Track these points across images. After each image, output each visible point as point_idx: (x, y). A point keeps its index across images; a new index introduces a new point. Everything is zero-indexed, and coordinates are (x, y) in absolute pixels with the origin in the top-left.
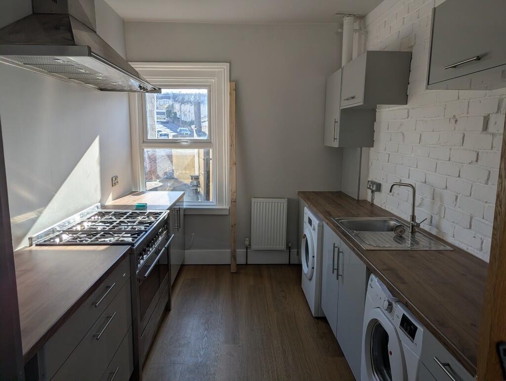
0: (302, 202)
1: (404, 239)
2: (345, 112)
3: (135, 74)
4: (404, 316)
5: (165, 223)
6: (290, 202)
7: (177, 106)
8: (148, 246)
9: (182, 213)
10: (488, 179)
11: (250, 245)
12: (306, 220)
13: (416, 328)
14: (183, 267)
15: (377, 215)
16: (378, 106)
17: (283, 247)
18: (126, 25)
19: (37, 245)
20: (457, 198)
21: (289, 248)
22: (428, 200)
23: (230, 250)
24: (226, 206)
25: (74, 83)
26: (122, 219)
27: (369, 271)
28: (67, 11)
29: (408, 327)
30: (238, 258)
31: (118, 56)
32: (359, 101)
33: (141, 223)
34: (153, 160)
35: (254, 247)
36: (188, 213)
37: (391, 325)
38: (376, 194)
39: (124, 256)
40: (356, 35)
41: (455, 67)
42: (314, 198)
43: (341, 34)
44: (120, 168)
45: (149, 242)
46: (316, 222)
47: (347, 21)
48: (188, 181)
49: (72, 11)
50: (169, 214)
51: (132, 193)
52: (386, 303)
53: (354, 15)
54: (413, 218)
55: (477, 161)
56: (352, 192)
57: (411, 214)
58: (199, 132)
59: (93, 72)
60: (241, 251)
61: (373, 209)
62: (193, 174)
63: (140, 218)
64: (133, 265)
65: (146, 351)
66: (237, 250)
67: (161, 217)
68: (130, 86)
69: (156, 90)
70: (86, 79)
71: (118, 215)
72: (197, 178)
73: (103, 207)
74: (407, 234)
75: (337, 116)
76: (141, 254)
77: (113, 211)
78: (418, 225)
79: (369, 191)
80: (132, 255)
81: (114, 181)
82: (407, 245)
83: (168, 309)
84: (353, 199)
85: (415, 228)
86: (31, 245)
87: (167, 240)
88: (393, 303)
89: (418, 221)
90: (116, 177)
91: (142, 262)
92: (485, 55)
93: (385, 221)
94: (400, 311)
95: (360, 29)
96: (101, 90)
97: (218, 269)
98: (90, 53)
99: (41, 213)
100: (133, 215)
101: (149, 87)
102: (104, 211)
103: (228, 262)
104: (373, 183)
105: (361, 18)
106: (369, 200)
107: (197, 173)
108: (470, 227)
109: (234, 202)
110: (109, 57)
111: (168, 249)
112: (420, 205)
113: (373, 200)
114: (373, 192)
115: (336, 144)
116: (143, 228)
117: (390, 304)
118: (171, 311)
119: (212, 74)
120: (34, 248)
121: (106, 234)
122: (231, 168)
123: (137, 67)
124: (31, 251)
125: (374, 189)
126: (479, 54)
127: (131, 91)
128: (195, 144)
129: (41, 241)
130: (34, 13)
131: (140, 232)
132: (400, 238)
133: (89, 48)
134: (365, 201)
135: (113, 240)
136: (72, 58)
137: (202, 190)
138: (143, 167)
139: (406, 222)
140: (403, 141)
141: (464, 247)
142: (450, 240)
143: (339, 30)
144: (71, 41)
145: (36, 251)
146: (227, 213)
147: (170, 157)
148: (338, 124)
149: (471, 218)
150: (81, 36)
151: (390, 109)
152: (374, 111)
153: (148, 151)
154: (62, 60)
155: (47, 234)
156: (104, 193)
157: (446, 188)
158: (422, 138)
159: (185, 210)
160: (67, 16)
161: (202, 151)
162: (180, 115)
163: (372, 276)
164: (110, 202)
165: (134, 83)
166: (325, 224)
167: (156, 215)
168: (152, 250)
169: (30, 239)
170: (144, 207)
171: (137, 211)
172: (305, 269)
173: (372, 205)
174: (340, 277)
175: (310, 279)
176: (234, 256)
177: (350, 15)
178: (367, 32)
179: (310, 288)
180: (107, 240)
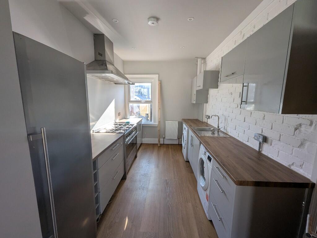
0: (183, 122)
1: (215, 134)
2: (197, 91)
3: (127, 79)
4: (209, 156)
5: (135, 128)
6: (179, 123)
7: (142, 89)
8: (129, 135)
9: (141, 125)
10: (241, 113)
11: (165, 137)
12: (184, 128)
13: (211, 159)
14: (141, 144)
15: (207, 126)
16: (209, 89)
17: (176, 138)
18: (124, 62)
19: (95, 133)
20: (232, 120)
21: (178, 139)
22: (223, 121)
23: (158, 139)
24: (157, 123)
25: (107, 82)
26: (121, 126)
27: (201, 143)
28: (105, 59)
29: (209, 159)
30: (160, 142)
31: (121, 73)
32: (201, 88)
33: (127, 127)
34: (132, 108)
35: (166, 138)
36: (143, 126)
37: (205, 159)
38: (208, 119)
39: (121, 136)
40: (203, 65)
41: (227, 76)
42: (187, 121)
43: (197, 64)
44: (121, 110)
45: (130, 134)
46: (186, 128)
47: (199, 60)
48: (144, 115)
49: (107, 59)
50: (137, 125)
51: (125, 118)
52: (204, 152)
53: (202, 58)
54: (218, 127)
55: (238, 107)
56: (200, 119)
57: (218, 126)
58: (149, 98)
59: (113, 78)
60: (162, 140)
61: (207, 125)
62: (147, 113)
63: (127, 126)
64: (124, 139)
65: (128, 169)
66: (160, 139)
67: (134, 126)
68: (125, 83)
69: (133, 84)
70: (111, 80)
71: (120, 125)
72: (148, 114)
73: (115, 122)
74: (216, 132)
75: (195, 93)
76: (127, 137)
77: (119, 124)
78: (220, 129)
79: (206, 118)
80: (124, 137)
81: (119, 114)
82: (216, 135)
83: (136, 157)
84: (201, 121)
85: (219, 130)
86: (93, 133)
87: (136, 133)
88: (206, 152)
89: (220, 128)
90: (120, 113)
91: (127, 139)
92: (235, 73)
93: (210, 128)
94: (208, 154)
95: (204, 63)
96: (115, 84)
97: (154, 145)
98: (112, 73)
99: (96, 123)
100: (125, 125)
101: (131, 83)
102: (115, 124)
103: (157, 143)
104: (207, 116)
105: (204, 59)
106: (206, 122)
107: (148, 113)
108: (235, 129)
109: (159, 122)
110: (118, 73)
111: (136, 137)
112: (221, 123)
113: (207, 121)
114: (207, 119)
115: (195, 102)
116: (128, 129)
117: (205, 152)
118: (137, 158)
119: (153, 78)
120: (94, 133)
121: (116, 130)
122: (159, 110)
123: (127, 76)
124: (93, 134)
125: (208, 118)
126: (233, 72)
127: (125, 84)
128: (147, 102)
129: (96, 131)
130: (95, 60)
131: (126, 130)
132: (213, 133)
133: (112, 71)
134: (205, 122)
135: (118, 132)
136: (106, 74)
137: (149, 119)
138: (129, 110)
139: (216, 128)
140: (217, 101)
141: (233, 136)
142: (230, 134)
143: (197, 63)
144: (107, 69)
145: (95, 134)
146: (157, 126)
147: (139, 107)
148: (195, 96)
149: (236, 126)
150: (109, 67)
151: (213, 90)
152: (208, 91)
153: (131, 104)
154: (103, 75)
155: (98, 130)
156: (116, 118)
157: (229, 116)
158: (222, 100)
159: (143, 124)
160: (105, 61)
161: (149, 104)
162: (143, 93)
163: (202, 145)
164: (118, 121)
165: (126, 82)
166: (189, 129)
167: (132, 125)
168: (131, 136)
169: (93, 131)
170: (128, 123)
171: (127, 124)
172: (183, 145)
173: (207, 123)
174: (193, 146)
175: (184, 148)
176: (159, 141)
177: (200, 58)
178: (206, 64)
179: (184, 151)
180: (116, 132)
